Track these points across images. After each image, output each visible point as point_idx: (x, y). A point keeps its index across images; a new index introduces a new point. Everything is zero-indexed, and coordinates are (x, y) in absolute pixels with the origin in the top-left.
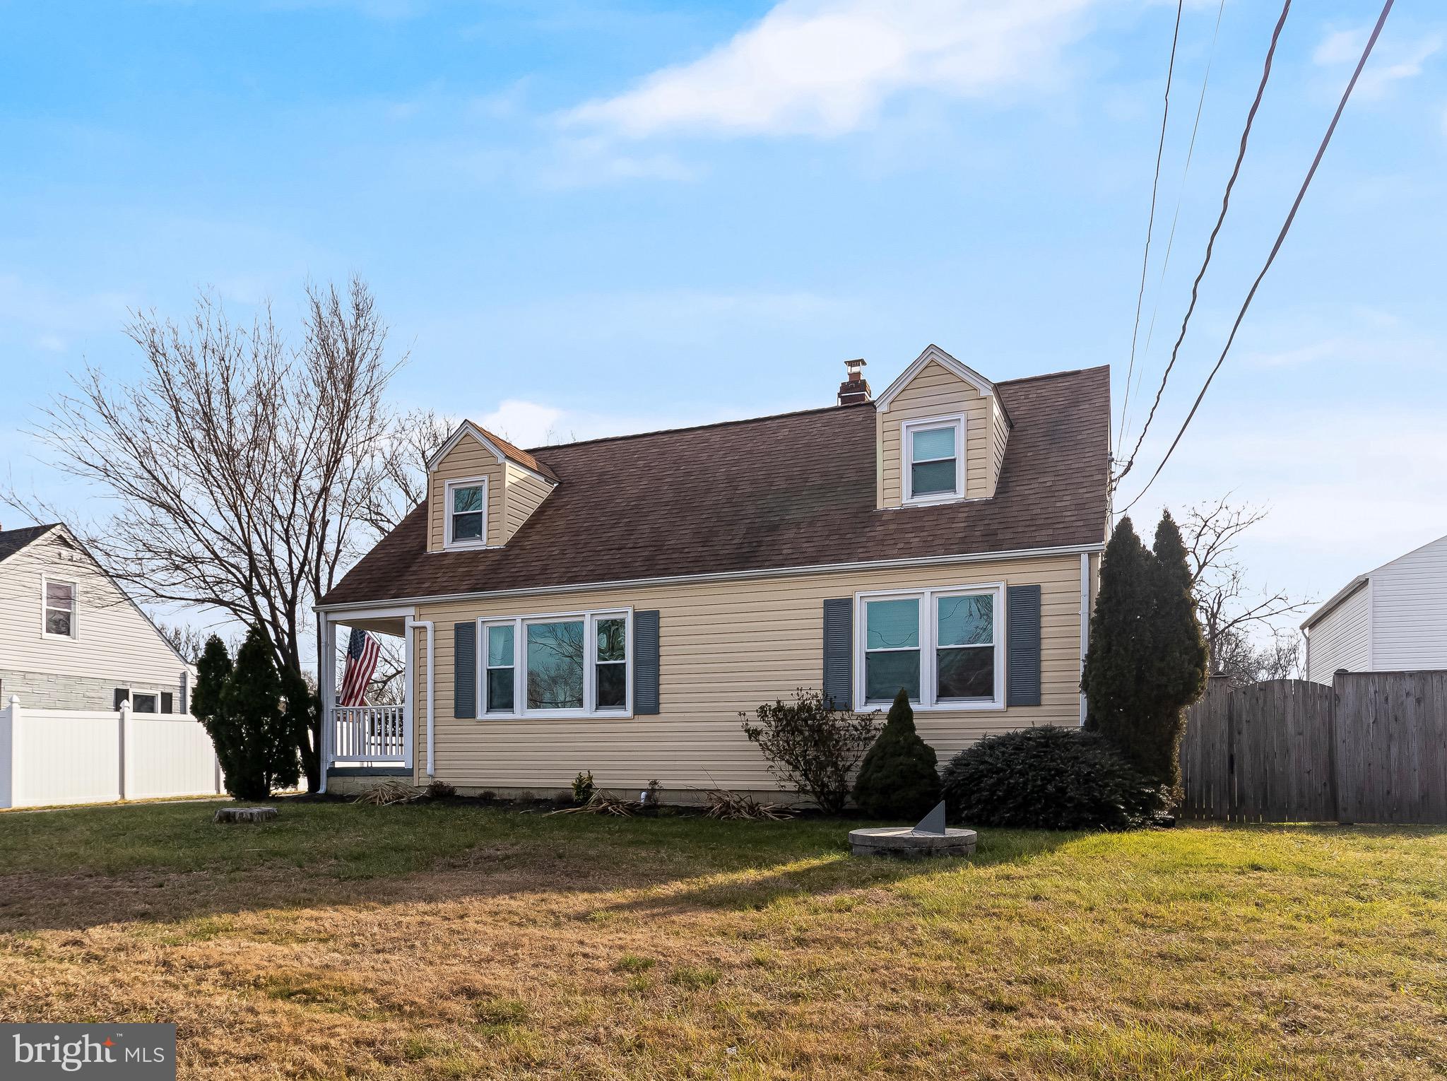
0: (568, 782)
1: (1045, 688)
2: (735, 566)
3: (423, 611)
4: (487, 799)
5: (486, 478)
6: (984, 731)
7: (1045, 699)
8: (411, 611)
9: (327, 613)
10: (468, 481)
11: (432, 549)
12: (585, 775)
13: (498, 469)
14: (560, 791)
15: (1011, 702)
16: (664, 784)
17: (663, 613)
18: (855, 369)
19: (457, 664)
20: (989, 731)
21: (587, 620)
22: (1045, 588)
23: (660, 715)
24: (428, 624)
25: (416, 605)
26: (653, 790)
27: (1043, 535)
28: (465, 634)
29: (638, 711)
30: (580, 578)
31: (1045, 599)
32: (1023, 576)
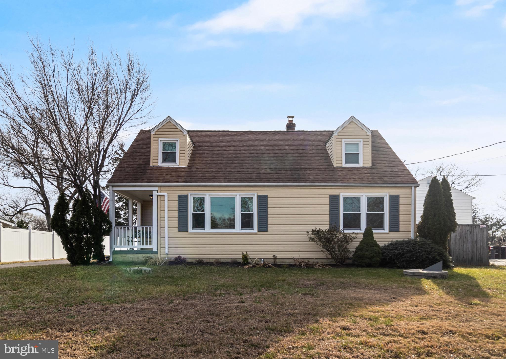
0: (238, 256)
1: (401, 226)
2: (296, 181)
3: (162, 189)
4: (200, 263)
5: (178, 140)
6: (391, 239)
7: (401, 230)
8: (157, 189)
9: (112, 187)
10: (170, 140)
11: (152, 164)
12: (245, 253)
13: (184, 137)
14: (233, 259)
15: (391, 230)
16: (278, 257)
17: (269, 196)
18: (291, 119)
19: (179, 210)
20: (393, 239)
21: (238, 196)
22: (401, 196)
23: (268, 232)
24: (166, 194)
25: (159, 186)
26: (275, 258)
27: (398, 180)
28: (183, 200)
29: (259, 230)
30: (233, 181)
31: (401, 199)
32: (394, 192)
